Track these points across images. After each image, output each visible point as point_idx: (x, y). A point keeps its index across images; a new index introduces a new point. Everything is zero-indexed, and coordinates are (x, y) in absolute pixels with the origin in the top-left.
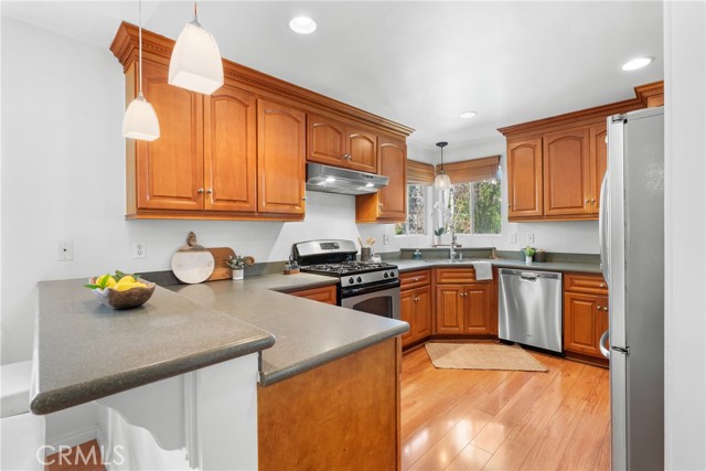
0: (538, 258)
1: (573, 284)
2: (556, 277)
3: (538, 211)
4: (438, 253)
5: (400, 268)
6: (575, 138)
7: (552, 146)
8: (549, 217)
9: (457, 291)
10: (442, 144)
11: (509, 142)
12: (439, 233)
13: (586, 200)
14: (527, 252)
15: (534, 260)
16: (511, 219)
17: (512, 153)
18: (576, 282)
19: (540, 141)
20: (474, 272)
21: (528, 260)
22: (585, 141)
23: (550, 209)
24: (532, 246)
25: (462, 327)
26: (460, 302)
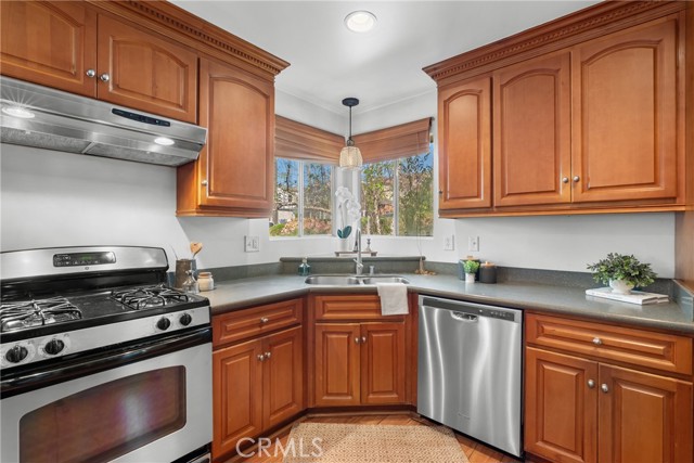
0: (484, 276)
1: (542, 333)
2: (511, 318)
3: (483, 200)
4: (338, 266)
5: (213, 304)
6: (543, 72)
7: (506, 90)
8: (501, 208)
9: (350, 333)
10: (351, 102)
11: (441, 89)
12: (345, 233)
13: (563, 179)
14: (467, 266)
15: (478, 279)
16: (444, 212)
17: (445, 105)
18: (548, 328)
19: (488, 81)
20: (378, 301)
21: (470, 279)
22: (562, 76)
23: (503, 196)
24: (476, 257)
25: (357, 394)
26: (355, 352)
